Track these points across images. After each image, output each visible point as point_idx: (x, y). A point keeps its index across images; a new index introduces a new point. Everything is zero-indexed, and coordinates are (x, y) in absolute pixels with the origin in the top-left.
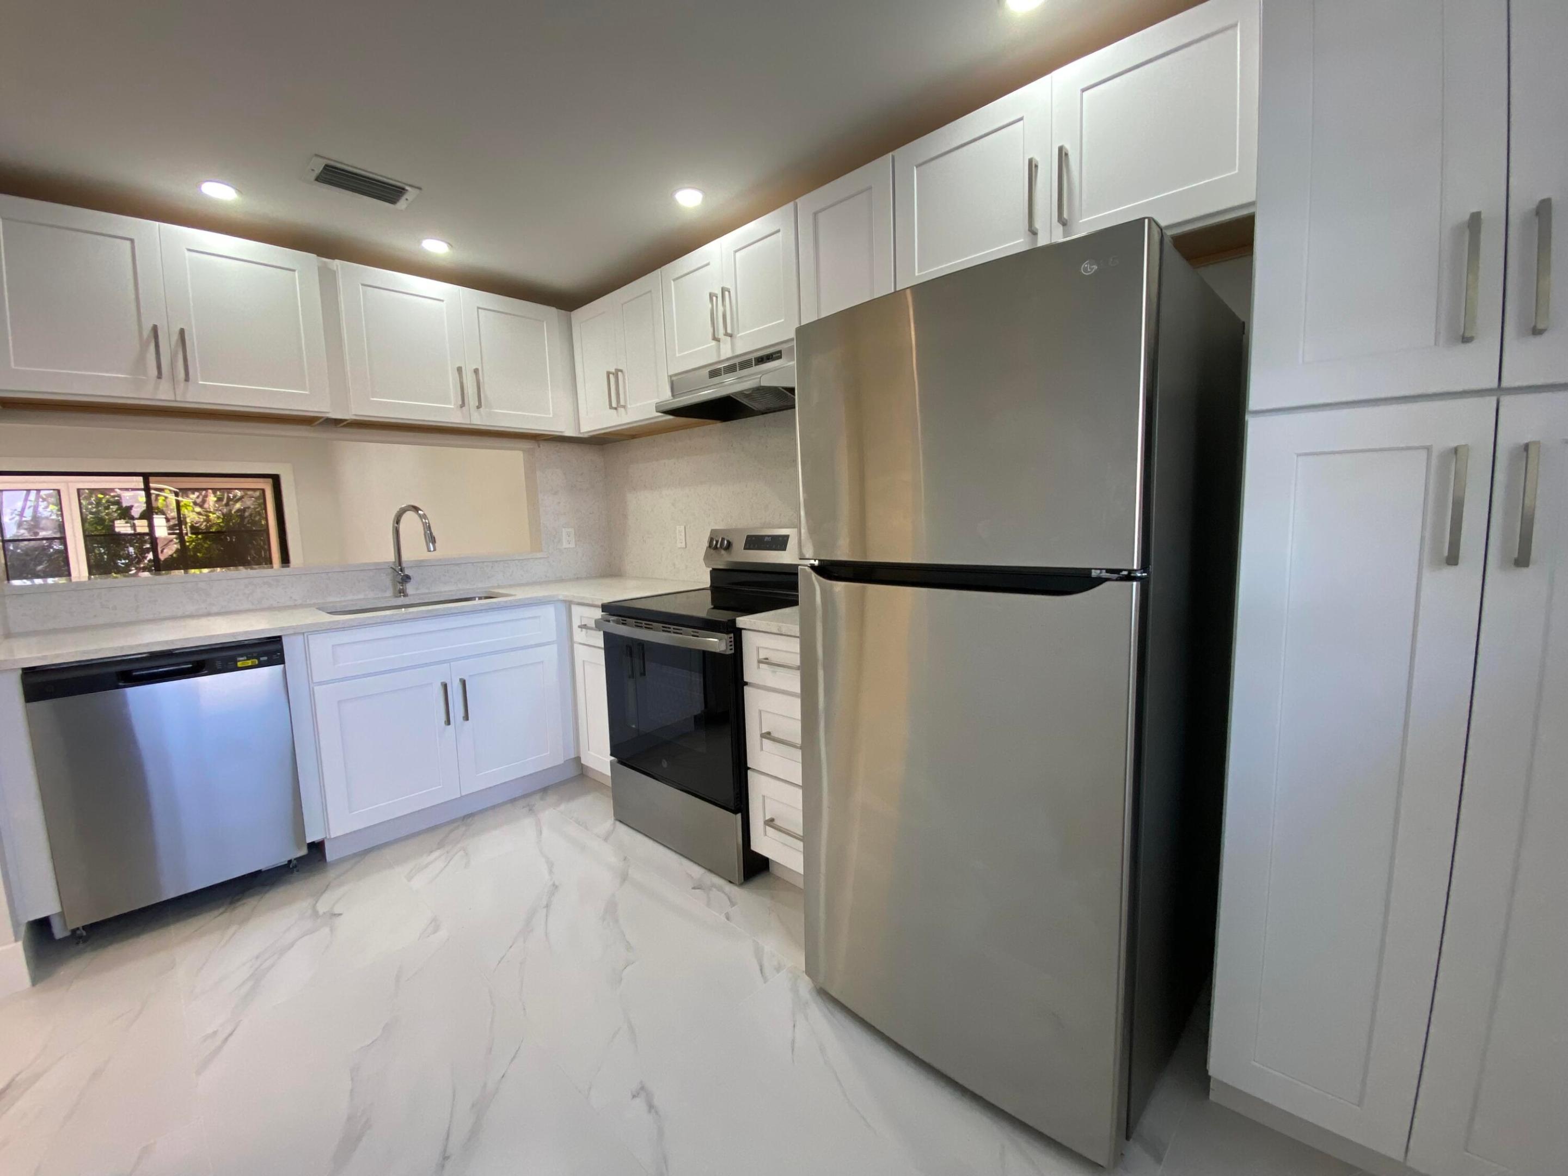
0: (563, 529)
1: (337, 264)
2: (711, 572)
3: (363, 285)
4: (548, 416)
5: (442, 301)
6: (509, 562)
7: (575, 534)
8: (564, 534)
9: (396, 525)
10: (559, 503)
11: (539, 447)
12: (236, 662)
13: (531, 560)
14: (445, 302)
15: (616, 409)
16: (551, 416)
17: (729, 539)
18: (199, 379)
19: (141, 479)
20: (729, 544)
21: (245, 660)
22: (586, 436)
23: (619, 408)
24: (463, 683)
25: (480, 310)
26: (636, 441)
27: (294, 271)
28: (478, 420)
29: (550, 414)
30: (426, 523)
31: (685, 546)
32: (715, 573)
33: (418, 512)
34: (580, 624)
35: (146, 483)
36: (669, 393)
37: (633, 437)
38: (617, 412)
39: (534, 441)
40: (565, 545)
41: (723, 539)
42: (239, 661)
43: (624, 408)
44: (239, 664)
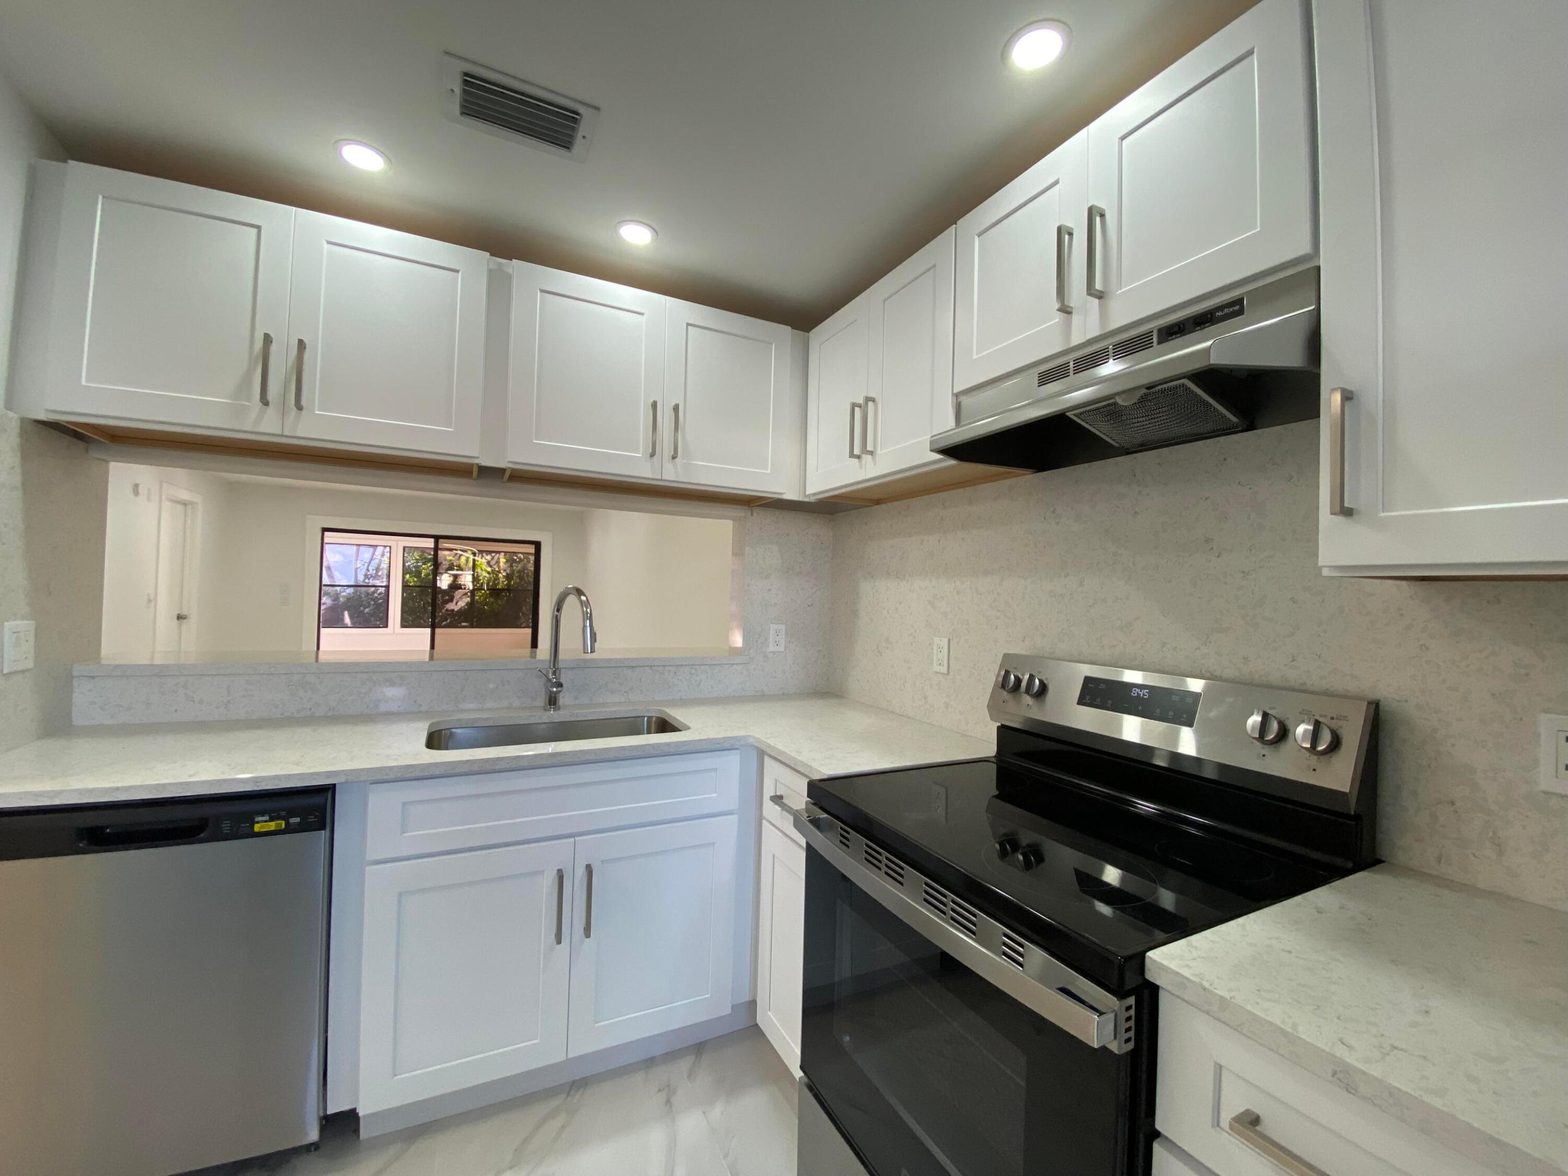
0: (771, 625)
1: (516, 266)
2: (998, 728)
3: (542, 291)
4: (767, 472)
5: (642, 314)
6: (697, 667)
7: (787, 634)
8: (772, 632)
9: (556, 613)
10: (770, 590)
11: (752, 515)
12: (253, 823)
13: (726, 666)
14: (645, 315)
15: (859, 457)
16: (769, 471)
17: (1044, 678)
18: (316, 408)
19: (433, 540)
20: (1044, 688)
21: (266, 821)
22: (812, 499)
23: (864, 456)
24: (589, 869)
25: (690, 328)
26: (883, 506)
27: (457, 271)
28: (671, 474)
29: (767, 470)
30: (587, 613)
31: (946, 672)
32: (1004, 732)
33: (580, 597)
34: (773, 794)
35: (436, 543)
36: (951, 423)
37: (878, 502)
38: (860, 463)
39: (746, 508)
40: (772, 648)
41: (1032, 678)
42: (258, 822)
43: (872, 455)
44: (257, 828)
